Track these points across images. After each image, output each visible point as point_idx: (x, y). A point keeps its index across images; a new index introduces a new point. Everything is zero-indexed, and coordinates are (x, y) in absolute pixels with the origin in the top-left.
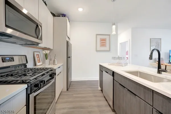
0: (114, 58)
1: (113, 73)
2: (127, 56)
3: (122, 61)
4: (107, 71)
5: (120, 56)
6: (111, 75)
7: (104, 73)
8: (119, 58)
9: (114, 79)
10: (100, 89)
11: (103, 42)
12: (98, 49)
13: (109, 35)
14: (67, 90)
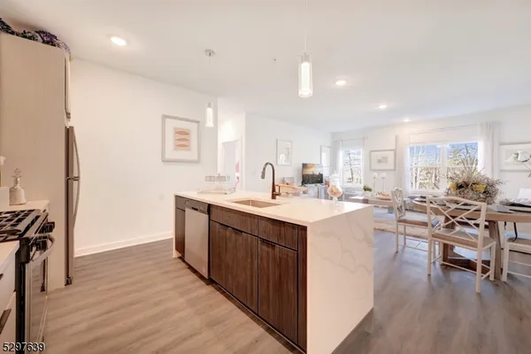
0: (210, 179)
1: (210, 208)
2: (237, 174)
3: (225, 185)
4: (196, 205)
5: (222, 175)
6: (203, 212)
7: (188, 211)
8: (221, 178)
9: (209, 220)
10: (175, 254)
11: (182, 138)
12: (168, 156)
13: (198, 122)
14: (68, 282)
